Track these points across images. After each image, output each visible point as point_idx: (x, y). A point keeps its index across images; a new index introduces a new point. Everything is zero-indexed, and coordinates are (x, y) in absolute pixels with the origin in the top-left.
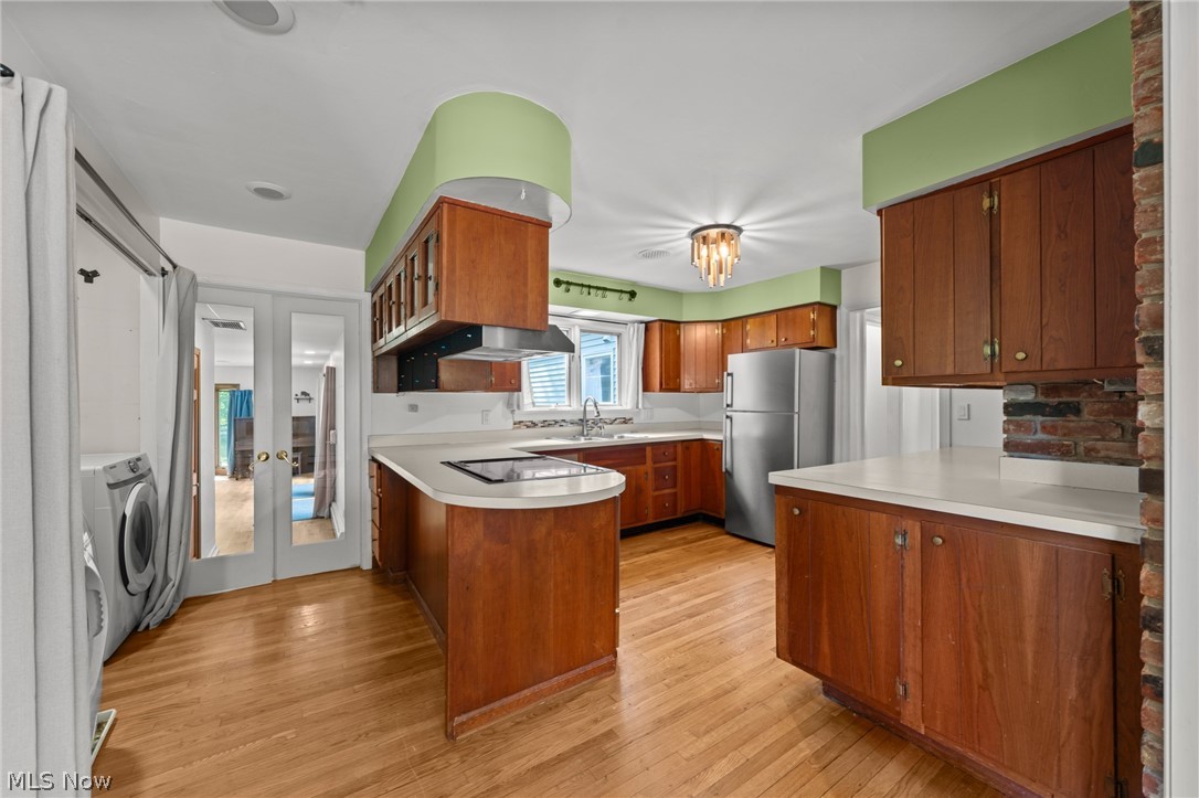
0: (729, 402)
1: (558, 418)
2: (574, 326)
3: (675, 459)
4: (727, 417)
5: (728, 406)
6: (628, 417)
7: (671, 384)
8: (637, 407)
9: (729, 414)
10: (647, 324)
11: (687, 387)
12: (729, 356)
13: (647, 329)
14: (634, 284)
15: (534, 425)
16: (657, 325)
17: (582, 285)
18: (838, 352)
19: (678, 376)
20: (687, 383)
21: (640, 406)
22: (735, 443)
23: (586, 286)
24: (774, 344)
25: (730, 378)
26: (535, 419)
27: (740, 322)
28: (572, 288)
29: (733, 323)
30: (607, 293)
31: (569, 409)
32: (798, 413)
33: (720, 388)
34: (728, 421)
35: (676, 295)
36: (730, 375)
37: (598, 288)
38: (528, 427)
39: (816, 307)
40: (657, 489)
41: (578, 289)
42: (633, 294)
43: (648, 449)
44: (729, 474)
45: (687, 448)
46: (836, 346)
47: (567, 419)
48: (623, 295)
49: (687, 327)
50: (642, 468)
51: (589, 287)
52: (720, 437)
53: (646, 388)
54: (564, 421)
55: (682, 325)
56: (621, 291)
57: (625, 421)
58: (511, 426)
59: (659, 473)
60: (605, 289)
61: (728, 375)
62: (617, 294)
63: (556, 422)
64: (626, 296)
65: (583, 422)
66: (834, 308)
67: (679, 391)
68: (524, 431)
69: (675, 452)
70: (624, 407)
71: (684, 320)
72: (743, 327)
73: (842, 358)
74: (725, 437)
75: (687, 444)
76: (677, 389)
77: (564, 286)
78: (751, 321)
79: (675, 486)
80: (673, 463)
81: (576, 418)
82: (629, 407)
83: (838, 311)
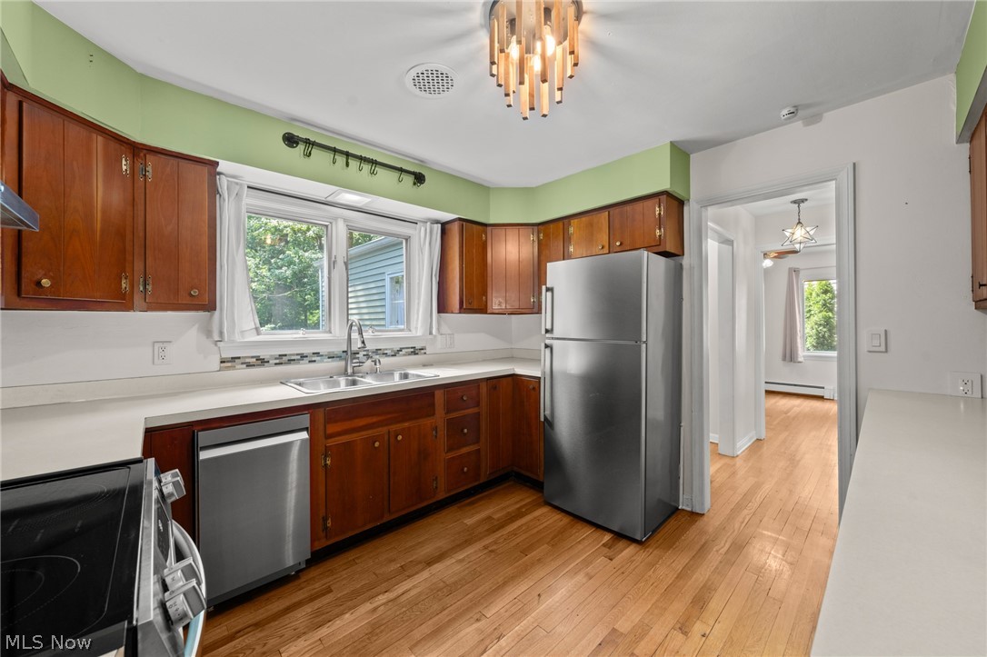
0: (549, 327)
1: (307, 350)
2: (336, 219)
3: (478, 404)
4: (547, 346)
5: (547, 331)
6: (418, 346)
7: (475, 301)
8: (431, 333)
9: (548, 342)
10: (445, 226)
11: (496, 307)
12: (548, 264)
13: (444, 232)
14: (422, 162)
15: (262, 362)
16: (455, 228)
17: (335, 150)
18: (686, 261)
19: (484, 292)
20: (496, 302)
21: (434, 332)
22: (555, 382)
23: (341, 152)
24: (606, 250)
25: (549, 294)
26: (264, 354)
27: (561, 224)
28: (315, 152)
29: (551, 226)
30: (379, 170)
31: (326, 336)
32: (646, 342)
33: (536, 309)
34: (548, 351)
35: (482, 189)
36: (550, 290)
37: (362, 159)
38: (249, 365)
39: (664, 198)
40: (450, 449)
41: (329, 156)
42: (419, 179)
43: (439, 395)
44: (549, 423)
45: (495, 388)
46: (683, 255)
47: (323, 350)
48: (404, 176)
49: (496, 231)
50: (427, 422)
51: (348, 155)
52: (536, 373)
53: (443, 308)
54: (317, 354)
55: (489, 229)
56: (401, 170)
57: (415, 352)
58: (216, 365)
59: (454, 427)
60: (374, 162)
61: (548, 290)
62: (396, 175)
63: (303, 356)
64: (409, 180)
65: (349, 355)
66: (681, 203)
67: (486, 313)
68: (241, 372)
69: (478, 394)
70: (413, 334)
71: (492, 222)
72: (565, 231)
73: (691, 268)
74: (544, 373)
75: (493, 382)
76: (483, 309)
77: (301, 147)
78: (575, 222)
79: (477, 441)
80: (475, 410)
81: (338, 349)
82: (419, 333)
83: (686, 209)
